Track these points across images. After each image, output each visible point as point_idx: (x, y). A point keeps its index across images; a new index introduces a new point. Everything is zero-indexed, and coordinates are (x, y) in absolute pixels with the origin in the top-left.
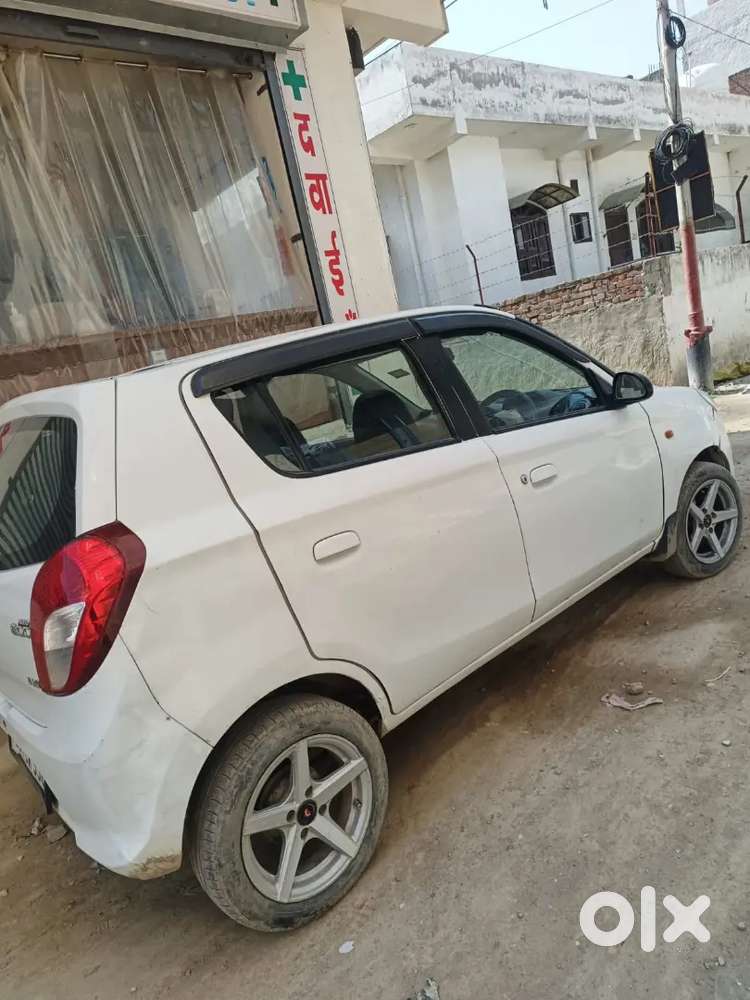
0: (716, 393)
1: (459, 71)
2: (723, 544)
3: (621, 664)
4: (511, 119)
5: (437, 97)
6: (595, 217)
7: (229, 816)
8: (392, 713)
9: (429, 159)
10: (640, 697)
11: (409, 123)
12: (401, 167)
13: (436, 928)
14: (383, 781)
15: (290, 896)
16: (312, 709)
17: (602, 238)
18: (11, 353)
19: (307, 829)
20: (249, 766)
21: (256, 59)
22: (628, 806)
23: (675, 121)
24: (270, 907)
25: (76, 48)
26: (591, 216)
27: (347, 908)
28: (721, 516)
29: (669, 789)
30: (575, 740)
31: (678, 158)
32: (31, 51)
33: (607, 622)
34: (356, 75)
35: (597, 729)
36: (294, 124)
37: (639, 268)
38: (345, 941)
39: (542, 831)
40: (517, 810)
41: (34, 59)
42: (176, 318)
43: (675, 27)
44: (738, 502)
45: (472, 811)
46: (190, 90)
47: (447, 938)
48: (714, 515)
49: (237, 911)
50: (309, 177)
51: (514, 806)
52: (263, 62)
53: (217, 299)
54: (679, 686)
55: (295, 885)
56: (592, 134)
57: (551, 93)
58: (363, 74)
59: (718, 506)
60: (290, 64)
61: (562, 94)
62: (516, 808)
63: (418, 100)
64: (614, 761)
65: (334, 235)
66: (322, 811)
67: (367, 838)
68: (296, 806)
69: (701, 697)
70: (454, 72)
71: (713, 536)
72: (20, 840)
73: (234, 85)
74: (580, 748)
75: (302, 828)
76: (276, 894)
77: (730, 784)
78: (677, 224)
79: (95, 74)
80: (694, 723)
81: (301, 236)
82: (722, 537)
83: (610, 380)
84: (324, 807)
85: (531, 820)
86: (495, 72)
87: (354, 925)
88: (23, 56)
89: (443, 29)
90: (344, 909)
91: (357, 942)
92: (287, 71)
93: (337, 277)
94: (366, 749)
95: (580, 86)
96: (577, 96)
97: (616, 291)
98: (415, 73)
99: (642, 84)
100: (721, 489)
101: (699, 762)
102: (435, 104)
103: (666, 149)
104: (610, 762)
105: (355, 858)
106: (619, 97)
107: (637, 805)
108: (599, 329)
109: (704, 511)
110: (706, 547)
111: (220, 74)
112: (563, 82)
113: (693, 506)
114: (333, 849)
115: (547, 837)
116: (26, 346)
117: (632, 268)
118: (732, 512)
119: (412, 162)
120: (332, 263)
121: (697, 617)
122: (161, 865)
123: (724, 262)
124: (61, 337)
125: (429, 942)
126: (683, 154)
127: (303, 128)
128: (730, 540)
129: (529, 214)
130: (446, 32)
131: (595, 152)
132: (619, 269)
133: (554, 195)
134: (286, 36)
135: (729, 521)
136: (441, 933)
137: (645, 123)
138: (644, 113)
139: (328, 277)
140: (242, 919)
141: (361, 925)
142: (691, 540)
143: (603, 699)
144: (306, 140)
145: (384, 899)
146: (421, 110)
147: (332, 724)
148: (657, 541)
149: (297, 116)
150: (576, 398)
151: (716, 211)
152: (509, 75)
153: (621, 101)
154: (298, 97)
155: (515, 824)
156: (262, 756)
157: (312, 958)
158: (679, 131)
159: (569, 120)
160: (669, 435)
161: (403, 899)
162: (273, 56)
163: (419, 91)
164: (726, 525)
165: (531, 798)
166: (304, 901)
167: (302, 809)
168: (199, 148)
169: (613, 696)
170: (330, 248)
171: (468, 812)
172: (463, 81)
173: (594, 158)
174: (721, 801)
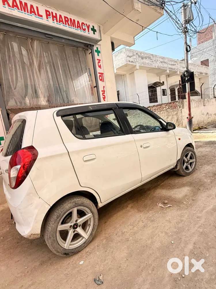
0: (193, 133)
1: (138, 55)
2: (191, 168)
3: (163, 196)
4: (149, 67)
5: (133, 60)
6: (168, 90)
7: (53, 225)
8: (101, 202)
9: (130, 74)
10: (167, 204)
11: (126, 65)
12: (123, 75)
13: (105, 260)
14: (97, 220)
15: (69, 247)
16: (79, 199)
17: (169, 95)
18: (24, 108)
19: (75, 230)
20: (60, 212)
21: (89, 46)
22: (160, 233)
23: (187, 69)
24: (63, 250)
25: (48, 41)
26: (167, 90)
27: (84, 252)
28: (191, 161)
29: (170, 229)
30: (149, 214)
31: (187, 77)
32: (37, 40)
33: (161, 185)
34: (112, 52)
35: (155, 212)
36: (97, 61)
37: (177, 102)
38: (81, 261)
39: (137, 237)
40: (131, 231)
41: (38, 42)
42: (64, 103)
43: (188, 47)
44: (196, 157)
45: (120, 230)
46: (73, 52)
47: (107, 263)
48: (190, 160)
49: (54, 250)
50: (99, 73)
51: (130, 230)
52: (91, 47)
53: (75, 99)
54: (176, 203)
55: (70, 245)
56: (168, 72)
57: (159, 61)
58: (114, 52)
59: (191, 158)
60: (97, 48)
61: (161, 62)
62: (131, 230)
63: (128, 61)
64: (158, 220)
65: (104, 87)
66: (79, 227)
67: (91, 234)
68: (72, 224)
69: (181, 206)
70: (137, 55)
71: (189, 165)
72: (10, 225)
73: (84, 52)
74: (150, 216)
75: (74, 230)
76: (65, 246)
77: (187, 229)
78: (186, 92)
79: (52, 47)
80: (179, 212)
81: (96, 86)
82: (191, 166)
83: (165, 124)
84: (80, 225)
85: (135, 233)
86: (146, 56)
87: (85, 257)
88: (36, 41)
89: (134, 43)
90: (83, 252)
91: (85, 261)
92: (96, 49)
93: (104, 97)
94: (93, 211)
95: (166, 61)
96: (165, 63)
97: (171, 106)
98: (128, 55)
99: (180, 61)
100: (192, 154)
101: (179, 223)
102: (132, 62)
103: (184, 75)
104: (157, 220)
105: (87, 240)
106: (175, 64)
107: (162, 232)
108: (167, 115)
109: (187, 159)
110: (187, 168)
111: (81, 49)
112: (162, 59)
113: (184, 158)
114: (81, 237)
115: (138, 239)
116: (28, 106)
117: (175, 102)
118: (194, 160)
119: (126, 74)
120: (103, 93)
121: (183, 185)
122: (34, 236)
123: (197, 103)
124: (36, 105)
125: (103, 264)
126: (188, 76)
127: (99, 62)
128: (193, 167)
129: (152, 88)
130: (134, 44)
131: (168, 76)
132: (172, 102)
133: (159, 84)
134: (97, 41)
135: (193, 162)
136: (106, 262)
137: (180, 70)
138: (180, 68)
139: (101, 96)
140: (55, 252)
141: (86, 257)
142: (183, 166)
143: (157, 204)
144: (99, 65)
145: (93, 251)
146: (129, 63)
147: (84, 204)
148: (175, 165)
149: (98, 60)
150: (157, 128)
151: (195, 91)
152: (149, 57)
153: (175, 65)
154: (98, 55)
155: (130, 234)
156: (64, 210)
157: (72, 265)
158: (187, 71)
159: (163, 68)
160: (179, 139)
161: (98, 251)
162: (93, 46)
163: (129, 59)
164: (192, 163)
165: (135, 228)
166: (72, 249)
167: (74, 225)
168: (74, 65)
169: (160, 203)
170: (103, 90)
171: (118, 230)
172: (139, 57)
173: (168, 77)
174: (184, 233)
